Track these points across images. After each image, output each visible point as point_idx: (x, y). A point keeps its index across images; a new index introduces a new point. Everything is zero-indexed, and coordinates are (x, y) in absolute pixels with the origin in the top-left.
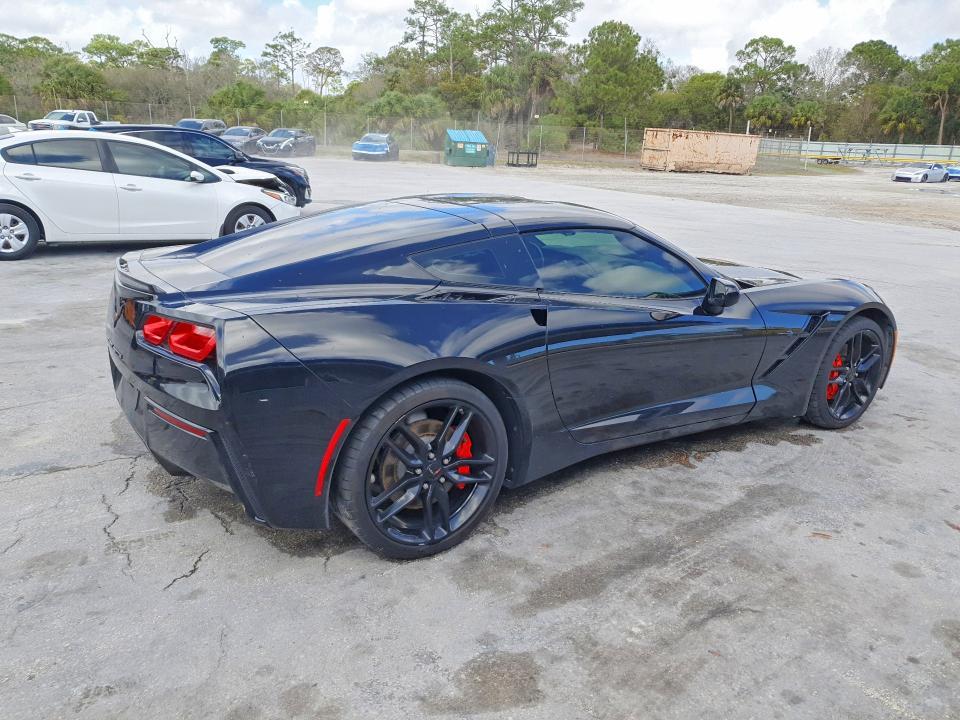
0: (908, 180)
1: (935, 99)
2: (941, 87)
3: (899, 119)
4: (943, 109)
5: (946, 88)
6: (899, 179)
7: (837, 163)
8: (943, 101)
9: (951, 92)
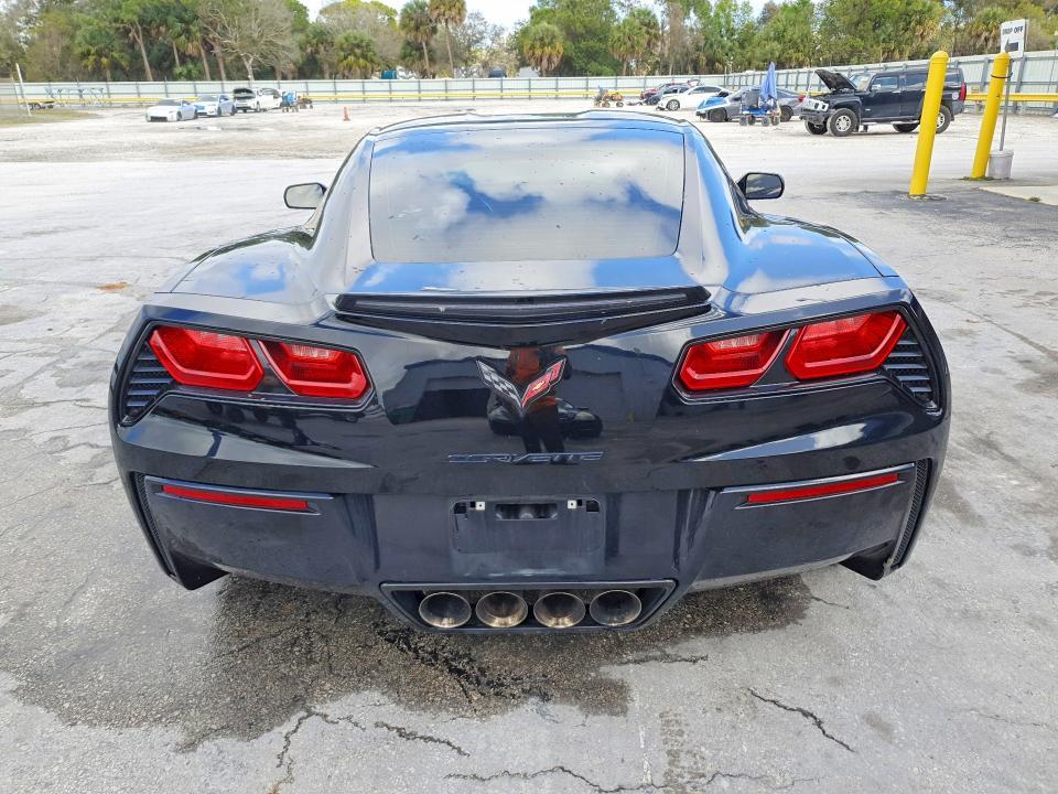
0: (163, 119)
1: (127, 31)
2: (130, 16)
3: (100, 54)
4: (140, 41)
5: (135, 19)
6: (154, 119)
7: (51, 107)
8: (137, 32)
9: (142, 22)
